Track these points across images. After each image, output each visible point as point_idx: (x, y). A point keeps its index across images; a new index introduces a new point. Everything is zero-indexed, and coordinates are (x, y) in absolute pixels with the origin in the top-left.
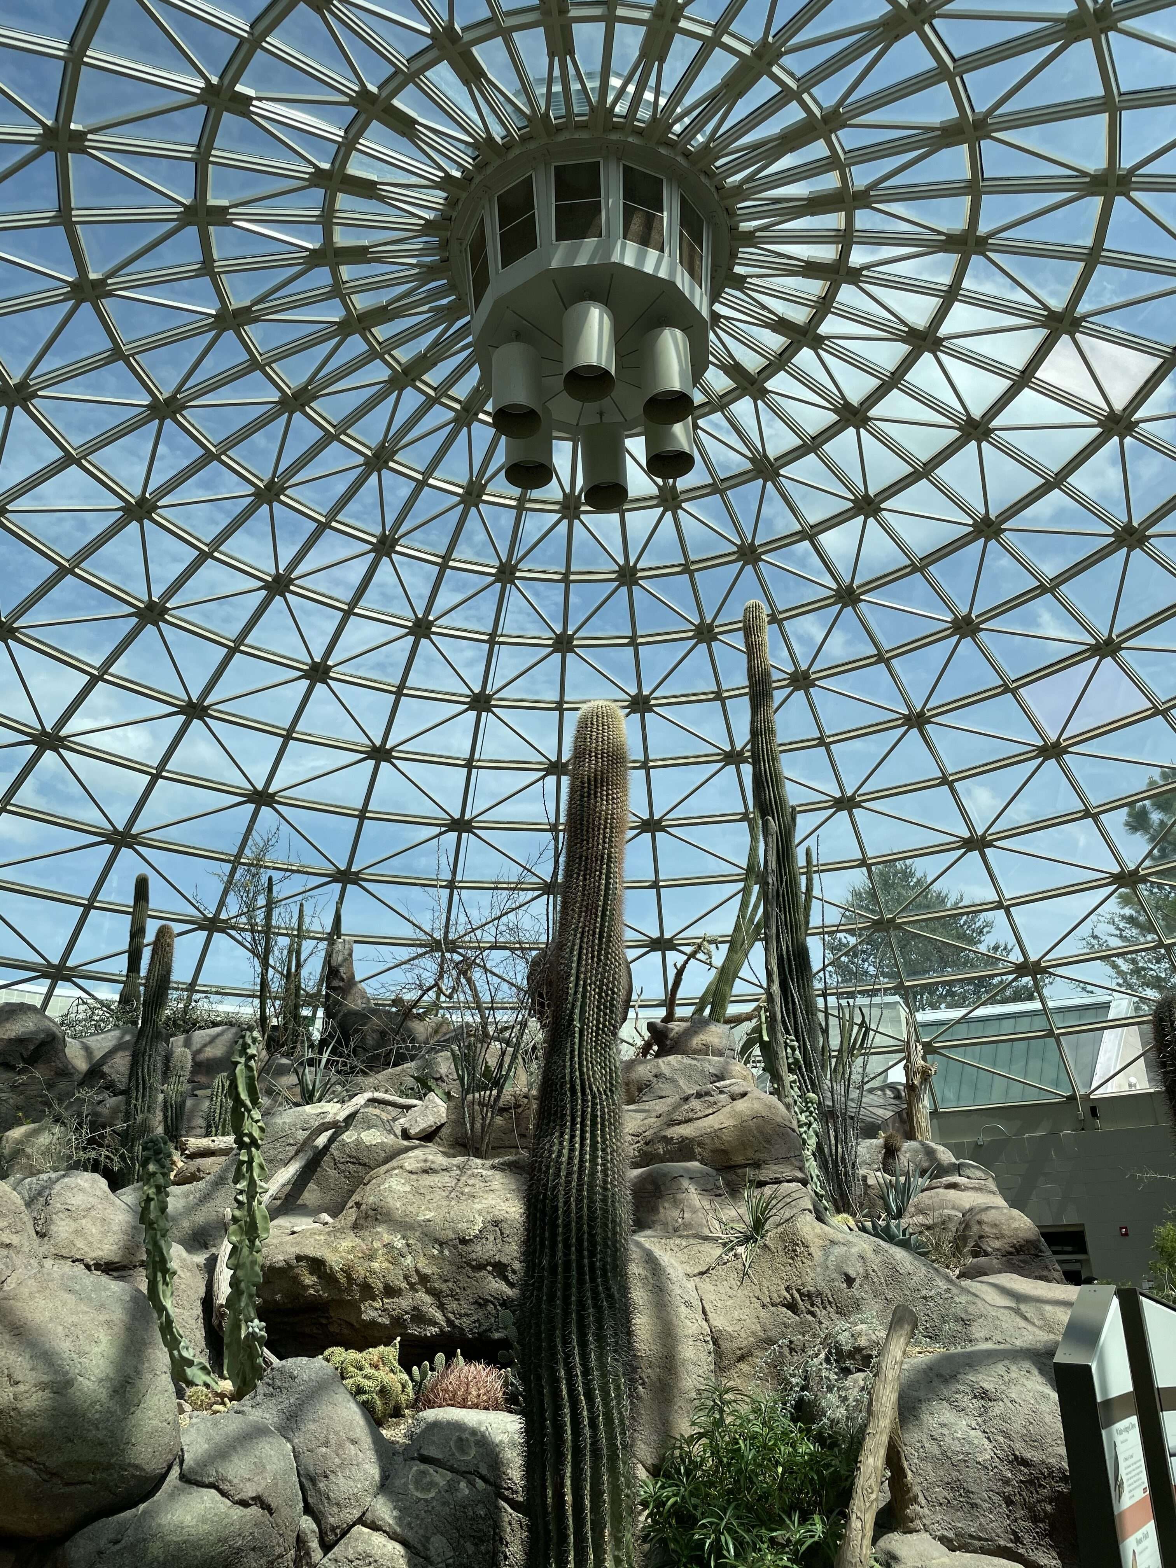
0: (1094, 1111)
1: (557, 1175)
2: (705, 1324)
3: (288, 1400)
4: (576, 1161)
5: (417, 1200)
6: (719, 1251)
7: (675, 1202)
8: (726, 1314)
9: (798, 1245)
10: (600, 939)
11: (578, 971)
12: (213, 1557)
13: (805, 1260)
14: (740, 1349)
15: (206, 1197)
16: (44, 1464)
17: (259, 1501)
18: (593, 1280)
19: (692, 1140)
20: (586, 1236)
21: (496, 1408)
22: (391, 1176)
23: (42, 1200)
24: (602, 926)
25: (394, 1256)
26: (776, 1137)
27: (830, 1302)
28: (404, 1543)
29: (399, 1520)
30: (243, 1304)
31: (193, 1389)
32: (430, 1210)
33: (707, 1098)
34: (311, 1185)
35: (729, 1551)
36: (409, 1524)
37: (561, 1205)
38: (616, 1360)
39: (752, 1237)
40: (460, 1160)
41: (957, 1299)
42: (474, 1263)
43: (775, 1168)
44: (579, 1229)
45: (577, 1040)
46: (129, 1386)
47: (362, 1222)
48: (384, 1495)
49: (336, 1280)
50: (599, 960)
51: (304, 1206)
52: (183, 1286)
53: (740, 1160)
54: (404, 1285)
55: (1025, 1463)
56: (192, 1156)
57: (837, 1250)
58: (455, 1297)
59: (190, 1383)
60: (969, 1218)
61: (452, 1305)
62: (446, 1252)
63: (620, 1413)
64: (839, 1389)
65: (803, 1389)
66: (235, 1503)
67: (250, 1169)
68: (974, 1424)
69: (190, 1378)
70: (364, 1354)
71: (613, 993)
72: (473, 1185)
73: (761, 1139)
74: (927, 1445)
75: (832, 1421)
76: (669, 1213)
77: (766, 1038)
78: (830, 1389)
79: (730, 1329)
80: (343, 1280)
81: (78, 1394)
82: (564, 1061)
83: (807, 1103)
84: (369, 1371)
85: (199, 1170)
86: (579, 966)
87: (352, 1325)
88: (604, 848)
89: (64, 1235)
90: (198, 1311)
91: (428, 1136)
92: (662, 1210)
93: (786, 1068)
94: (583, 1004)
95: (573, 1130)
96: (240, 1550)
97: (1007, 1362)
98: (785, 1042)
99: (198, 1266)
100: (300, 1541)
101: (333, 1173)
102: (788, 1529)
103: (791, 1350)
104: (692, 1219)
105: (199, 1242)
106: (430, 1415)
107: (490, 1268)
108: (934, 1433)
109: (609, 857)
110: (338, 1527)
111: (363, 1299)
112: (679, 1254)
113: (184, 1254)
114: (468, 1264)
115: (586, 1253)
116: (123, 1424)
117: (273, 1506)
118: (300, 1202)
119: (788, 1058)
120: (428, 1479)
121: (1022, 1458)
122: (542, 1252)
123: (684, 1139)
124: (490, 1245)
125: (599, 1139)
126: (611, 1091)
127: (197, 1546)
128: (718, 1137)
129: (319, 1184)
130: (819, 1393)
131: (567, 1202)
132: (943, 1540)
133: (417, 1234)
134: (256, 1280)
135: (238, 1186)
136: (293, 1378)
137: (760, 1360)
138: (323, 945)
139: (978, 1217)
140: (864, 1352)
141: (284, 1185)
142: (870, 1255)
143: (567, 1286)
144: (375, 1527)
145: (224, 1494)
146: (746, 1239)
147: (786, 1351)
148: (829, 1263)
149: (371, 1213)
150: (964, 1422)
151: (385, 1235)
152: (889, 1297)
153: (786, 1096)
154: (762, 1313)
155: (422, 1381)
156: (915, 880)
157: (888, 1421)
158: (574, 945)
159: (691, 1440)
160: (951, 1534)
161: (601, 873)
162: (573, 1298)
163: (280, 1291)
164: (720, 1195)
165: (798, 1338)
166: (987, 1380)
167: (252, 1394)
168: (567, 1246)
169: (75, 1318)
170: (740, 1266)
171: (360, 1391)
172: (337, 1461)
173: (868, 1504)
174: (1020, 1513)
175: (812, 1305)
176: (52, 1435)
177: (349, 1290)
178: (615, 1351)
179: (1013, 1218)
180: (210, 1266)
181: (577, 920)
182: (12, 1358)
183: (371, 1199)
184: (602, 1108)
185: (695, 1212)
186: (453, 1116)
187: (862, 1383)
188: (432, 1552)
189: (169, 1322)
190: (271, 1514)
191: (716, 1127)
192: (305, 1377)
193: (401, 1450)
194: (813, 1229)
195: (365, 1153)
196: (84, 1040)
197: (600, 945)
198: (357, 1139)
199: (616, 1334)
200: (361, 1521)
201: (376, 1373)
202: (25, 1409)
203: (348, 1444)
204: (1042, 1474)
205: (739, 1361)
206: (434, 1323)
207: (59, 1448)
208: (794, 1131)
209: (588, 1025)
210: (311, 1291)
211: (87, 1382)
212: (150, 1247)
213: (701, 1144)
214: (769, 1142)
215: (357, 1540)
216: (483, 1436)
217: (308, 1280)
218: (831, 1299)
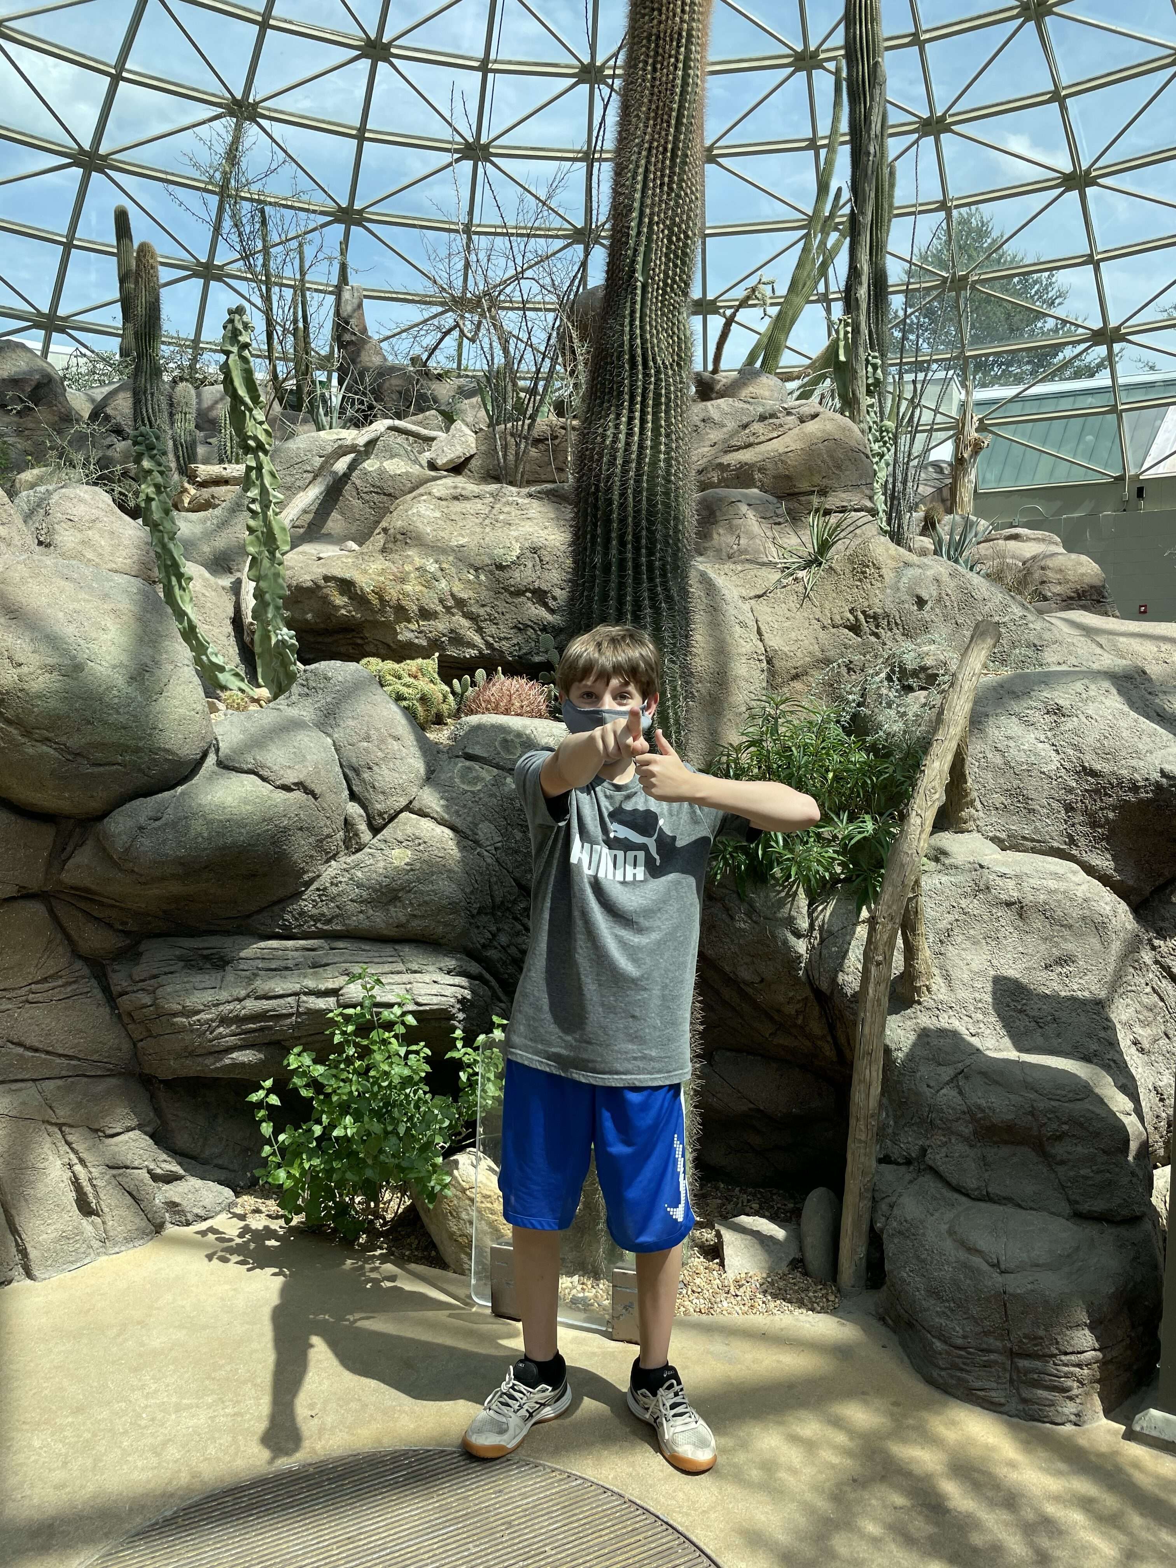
0: (1140, 492)
1: (612, 463)
2: (760, 644)
3: (323, 699)
4: (635, 448)
5: (449, 526)
6: (778, 576)
7: (731, 528)
8: (782, 635)
9: (868, 566)
10: (673, 159)
11: (642, 204)
12: (259, 835)
13: (874, 582)
14: (795, 668)
15: (223, 524)
16: (65, 745)
17: (301, 786)
18: (651, 579)
19: (751, 466)
20: (644, 533)
21: (541, 716)
22: (419, 502)
23: (42, 511)
24: (676, 139)
25: (428, 581)
26: (847, 463)
27: (896, 623)
28: (452, 828)
29: (447, 808)
30: (270, 615)
31: (228, 693)
32: (463, 536)
33: (771, 421)
34: (335, 515)
35: (777, 842)
36: (457, 812)
37: (616, 497)
38: (673, 662)
39: (816, 560)
40: (494, 487)
41: (1031, 626)
42: (512, 589)
43: (843, 495)
44: (637, 524)
45: (639, 299)
46: (147, 675)
47: (390, 545)
48: (431, 786)
49: (368, 602)
50: (671, 189)
51: (329, 535)
52: (209, 604)
53: (804, 486)
54: (439, 608)
55: (1093, 773)
56: (204, 484)
57: (910, 572)
58: (493, 621)
59: (224, 688)
60: (1029, 566)
61: (491, 629)
62: (483, 577)
63: (676, 713)
64: (898, 706)
65: (859, 705)
66: (277, 787)
67: (260, 475)
68: (1042, 738)
69: (224, 683)
70: (402, 665)
71: (687, 237)
72: (509, 513)
73: (830, 464)
74: (990, 756)
75: (888, 734)
76: (721, 537)
77: (842, 358)
78: (889, 706)
79: (786, 649)
80: (375, 602)
81: (90, 678)
82: (622, 325)
83: (882, 432)
84: (407, 680)
85: (213, 497)
86: (643, 196)
87: (388, 646)
88: (682, 21)
89: (70, 545)
90: (230, 629)
91: (457, 468)
92: (715, 536)
93: (864, 390)
94: (648, 249)
95: (631, 411)
96: (286, 829)
97: (1086, 681)
98: (867, 360)
99: (224, 588)
100: (348, 824)
101: (356, 502)
102: (835, 825)
103: (849, 670)
104: (748, 545)
105: (223, 567)
106: (474, 719)
107: (529, 595)
108: (998, 745)
109: (690, 35)
110: (385, 813)
111: (398, 621)
112: (734, 578)
113: (207, 574)
114: (506, 589)
115: (644, 551)
116: (147, 710)
117: (316, 791)
118: (323, 531)
119: (867, 378)
120: (474, 774)
121: (1091, 770)
122: (593, 551)
123: (742, 465)
124: (529, 571)
125: (663, 423)
126: (678, 365)
127: (241, 824)
128: (782, 461)
129: (342, 514)
130: (876, 710)
131: (623, 494)
132: (994, 840)
133: (451, 558)
134: (281, 592)
135: (249, 494)
136: (327, 679)
137: (817, 676)
138: (331, 299)
139: (1043, 563)
140: (930, 671)
141: (305, 512)
142: (946, 578)
143: (621, 586)
144: (422, 814)
145: (264, 779)
146: (808, 565)
147: (844, 670)
148: (901, 585)
149: (399, 537)
150: (1033, 736)
151: (415, 557)
152: (959, 621)
153: (861, 421)
154: (822, 634)
155: (463, 693)
156: (989, 241)
157: (959, 728)
158: (637, 167)
159: (738, 750)
160: (1003, 836)
161: (677, 60)
162: (628, 598)
163: (311, 611)
164: (779, 524)
165: (857, 658)
166: (1061, 696)
167: (287, 694)
168: (622, 543)
169: (76, 606)
170: (801, 589)
171: (399, 698)
172: (380, 754)
173: (929, 803)
174: (1079, 818)
175: (877, 627)
176: (68, 717)
177: (382, 611)
178: (673, 653)
179: (1081, 564)
180: (236, 588)
181: (643, 132)
182: (10, 640)
183: (399, 523)
184: (668, 384)
185: (752, 537)
186: (483, 448)
187: (923, 701)
188: (481, 836)
189: (192, 628)
190: (316, 799)
191: (781, 451)
192: (340, 679)
193: (445, 750)
194: (887, 550)
195: (390, 483)
196: (89, 392)
197: (672, 168)
198: (379, 468)
199: (674, 637)
200: (408, 808)
201: (416, 683)
202: (33, 690)
203: (390, 740)
204: (1110, 784)
205: (792, 680)
206: (473, 646)
207: (78, 729)
208: (868, 457)
209: (653, 279)
210: (343, 612)
211: (99, 667)
212: (159, 550)
213: (761, 470)
214: (839, 467)
215: (405, 824)
216: (528, 737)
217: (339, 600)
218: (898, 621)
